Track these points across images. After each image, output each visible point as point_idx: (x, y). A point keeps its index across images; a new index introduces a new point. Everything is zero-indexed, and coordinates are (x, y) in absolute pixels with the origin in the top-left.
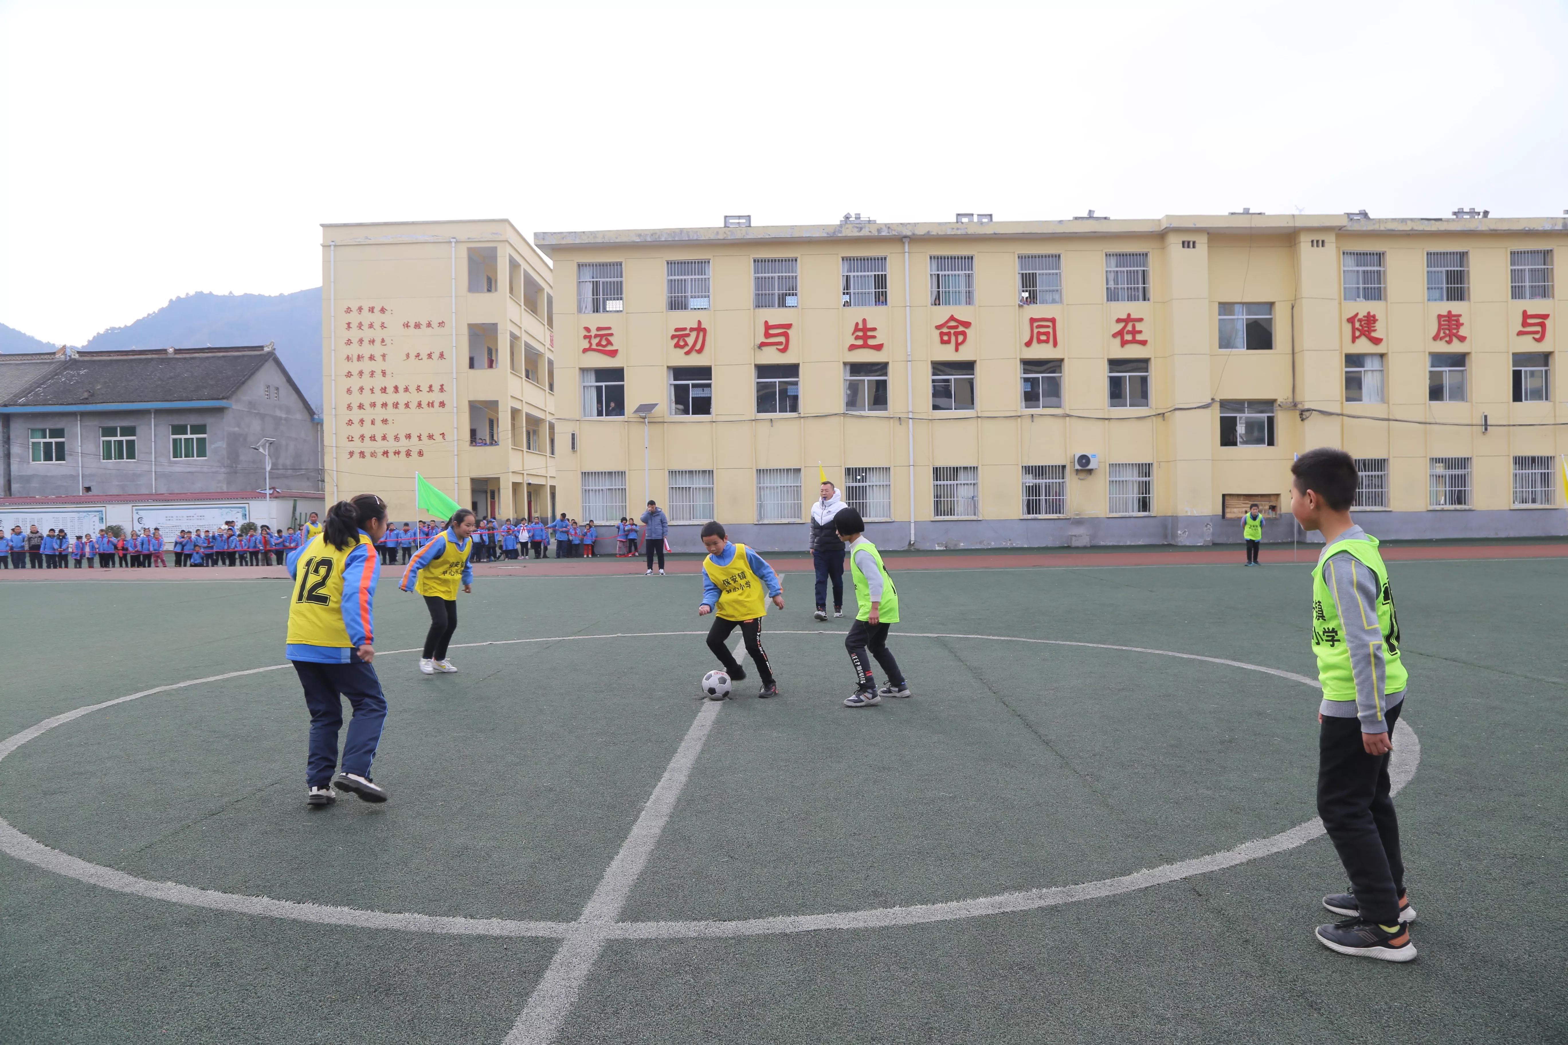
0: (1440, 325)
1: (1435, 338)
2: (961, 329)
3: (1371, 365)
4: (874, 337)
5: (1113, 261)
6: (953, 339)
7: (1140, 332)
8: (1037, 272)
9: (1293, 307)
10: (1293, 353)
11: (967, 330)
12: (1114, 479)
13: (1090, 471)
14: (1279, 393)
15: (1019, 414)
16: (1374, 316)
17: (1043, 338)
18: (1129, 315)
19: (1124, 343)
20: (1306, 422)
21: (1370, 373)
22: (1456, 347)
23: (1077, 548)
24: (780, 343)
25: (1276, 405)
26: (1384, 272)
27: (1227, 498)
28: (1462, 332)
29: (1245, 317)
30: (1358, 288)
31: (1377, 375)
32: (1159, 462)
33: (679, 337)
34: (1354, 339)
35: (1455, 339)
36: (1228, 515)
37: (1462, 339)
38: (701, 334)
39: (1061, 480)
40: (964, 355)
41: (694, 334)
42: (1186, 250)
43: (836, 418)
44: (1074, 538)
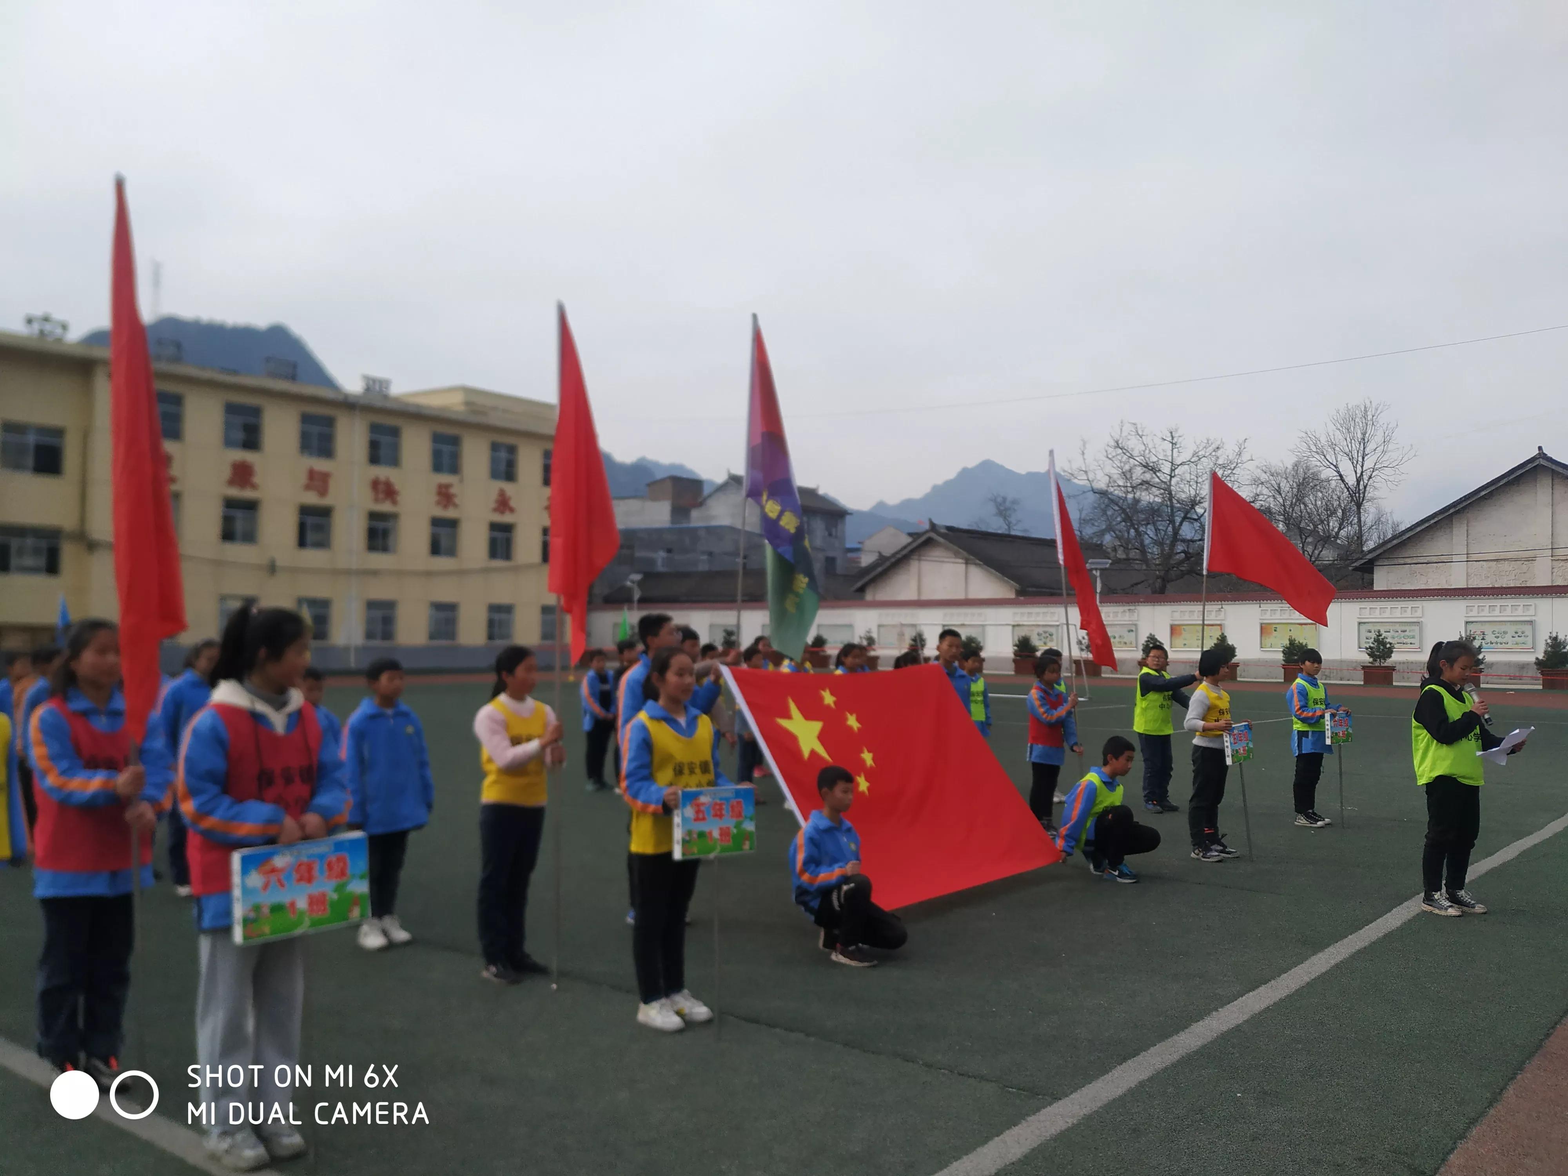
0: (234, 471)
1: (230, 483)
9: (85, 436)
10: (84, 481)
14: (68, 523)
16: (170, 455)
20: (93, 554)
22: (248, 494)
25: (64, 533)
28: (254, 480)
29: (35, 440)
35: (247, 486)
37: (254, 487)
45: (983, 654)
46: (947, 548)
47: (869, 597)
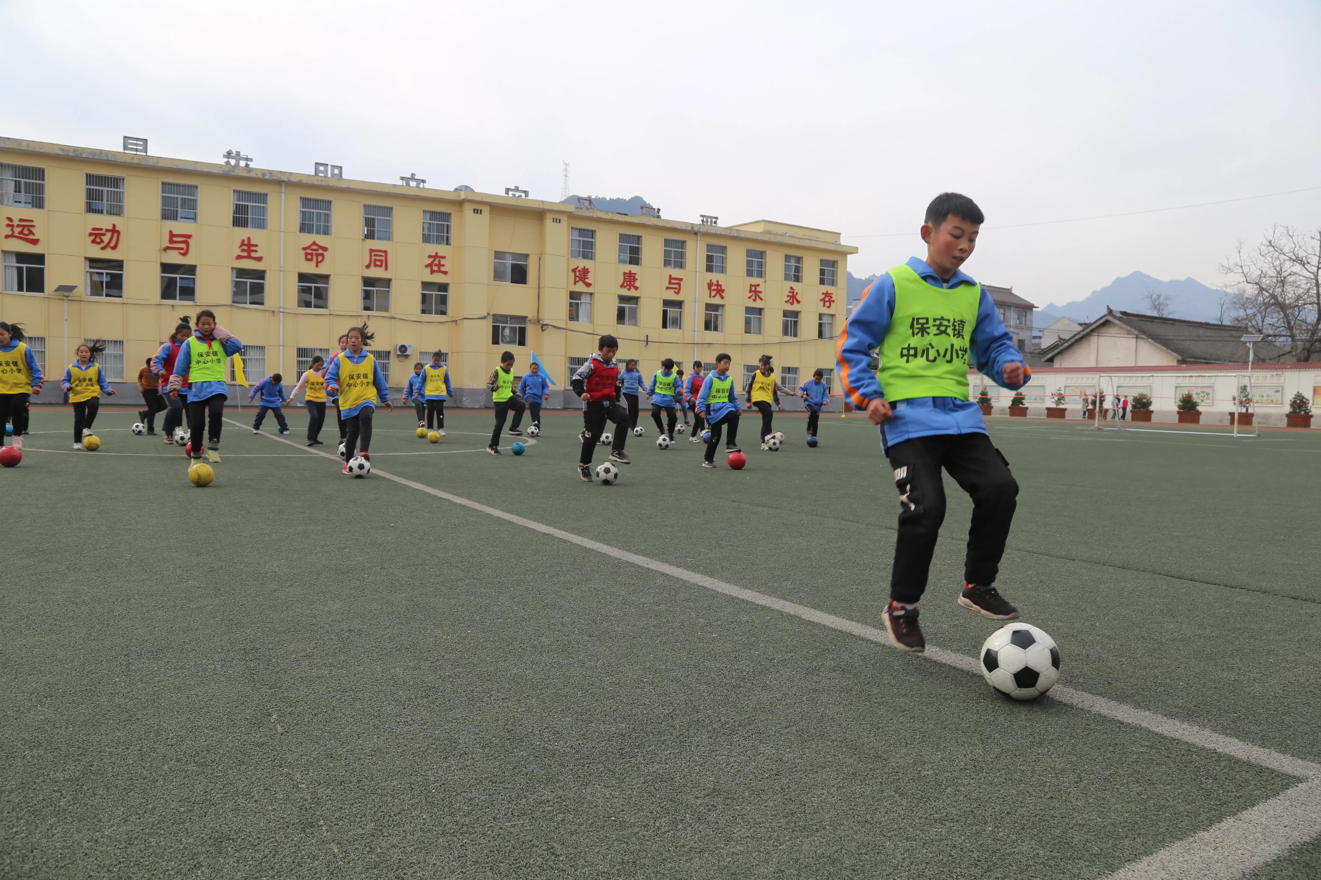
0: (625, 279)
1: (622, 286)
2: (320, 251)
3: (584, 299)
4: (256, 251)
5: (428, 216)
6: (315, 258)
7: (443, 265)
8: (376, 217)
9: (540, 259)
10: (539, 288)
11: (325, 253)
13: (407, 356)
14: (530, 313)
15: (359, 314)
16: (587, 269)
17: (378, 263)
18: (437, 253)
19: (432, 272)
20: (545, 332)
21: (584, 304)
22: (633, 293)
24: (182, 249)
25: (527, 320)
26: (595, 242)
28: (637, 284)
29: (511, 262)
30: (579, 251)
31: (588, 305)
32: (452, 353)
33: (96, 236)
34: (575, 282)
35: (632, 288)
37: (636, 288)
38: (116, 235)
39: (387, 361)
40: (322, 270)
41: (109, 235)
42: (476, 215)
43: (225, 308)
45: (1151, 408)
46: (1121, 328)
47: (1057, 364)
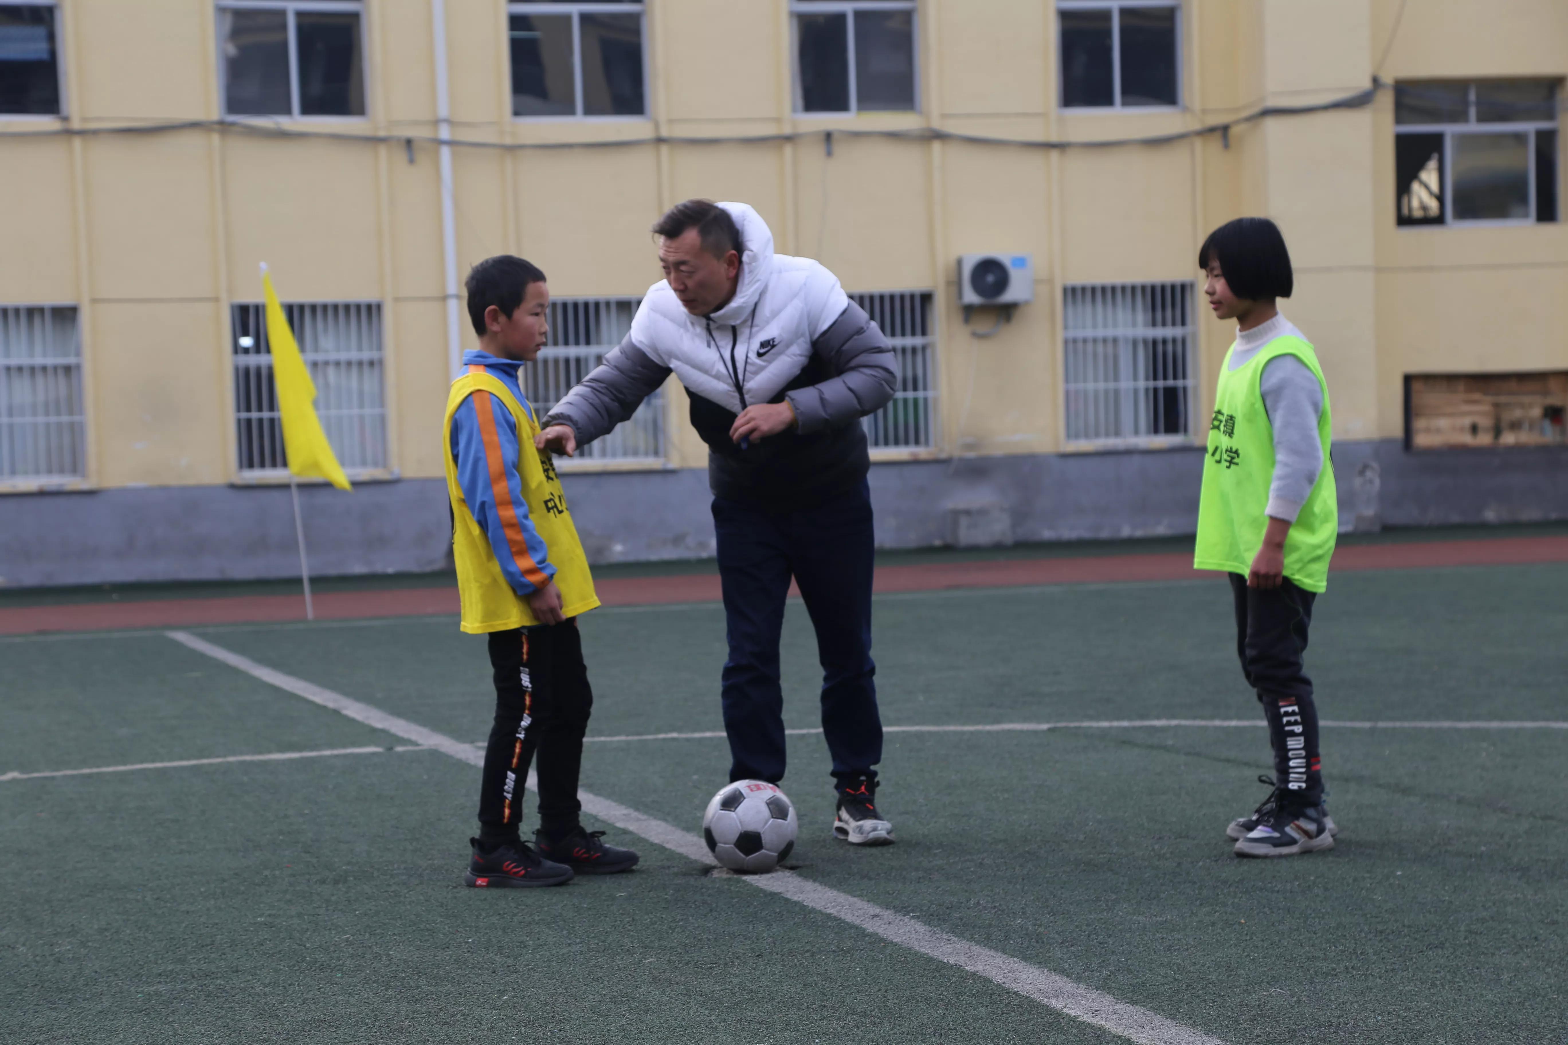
12: (1080, 334)
13: (1007, 312)
15: (787, 130)
23: (974, 550)
25: (1564, 93)
27: (1416, 386)
36: (1421, 440)
39: (917, 340)
43: (193, 141)
44: (964, 521)
